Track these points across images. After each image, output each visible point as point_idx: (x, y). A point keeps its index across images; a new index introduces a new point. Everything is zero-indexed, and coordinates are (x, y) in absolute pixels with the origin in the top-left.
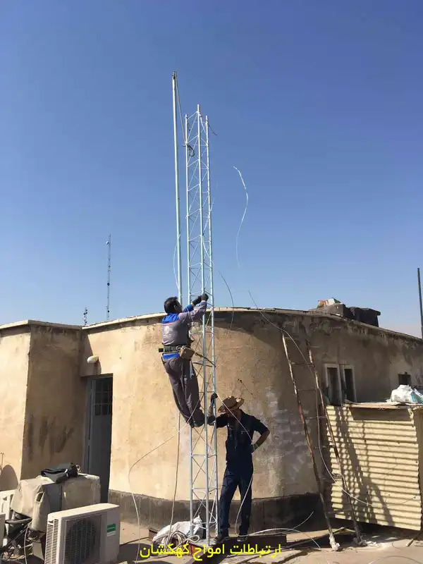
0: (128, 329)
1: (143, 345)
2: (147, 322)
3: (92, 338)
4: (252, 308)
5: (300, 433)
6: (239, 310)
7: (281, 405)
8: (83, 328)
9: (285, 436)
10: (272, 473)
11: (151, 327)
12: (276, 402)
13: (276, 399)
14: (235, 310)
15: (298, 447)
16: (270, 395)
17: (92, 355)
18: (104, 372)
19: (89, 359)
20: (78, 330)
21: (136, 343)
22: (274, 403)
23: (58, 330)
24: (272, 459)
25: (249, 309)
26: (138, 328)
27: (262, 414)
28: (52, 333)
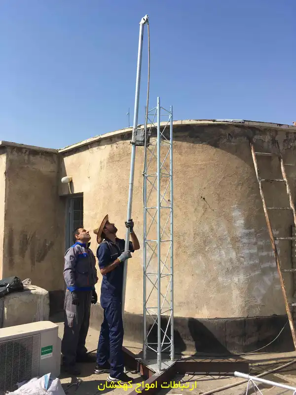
0: (95, 149)
1: (107, 163)
2: (111, 140)
3: (67, 160)
4: (218, 120)
5: (268, 254)
6: (202, 122)
7: (248, 225)
8: (59, 151)
9: (251, 256)
10: (236, 293)
11: (115, 146)
12: (242, 222)
13: (243, 218)
14: (199, 122)
15: (265, 268)
16: (236, 213)
17: (66, 176)
18: (76, 191)
19: (63, 179)
20: (56, 154)
21: (101, 162)
22: (240, 222)
23: (35, 152)
24: (236, 279)
25: (214, 121)
26: (103, 147)
27: (226, 233)
28: (29, 154)
